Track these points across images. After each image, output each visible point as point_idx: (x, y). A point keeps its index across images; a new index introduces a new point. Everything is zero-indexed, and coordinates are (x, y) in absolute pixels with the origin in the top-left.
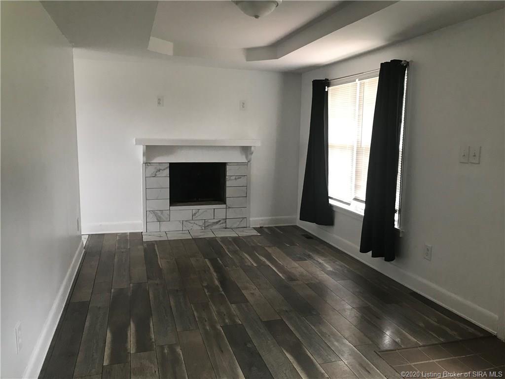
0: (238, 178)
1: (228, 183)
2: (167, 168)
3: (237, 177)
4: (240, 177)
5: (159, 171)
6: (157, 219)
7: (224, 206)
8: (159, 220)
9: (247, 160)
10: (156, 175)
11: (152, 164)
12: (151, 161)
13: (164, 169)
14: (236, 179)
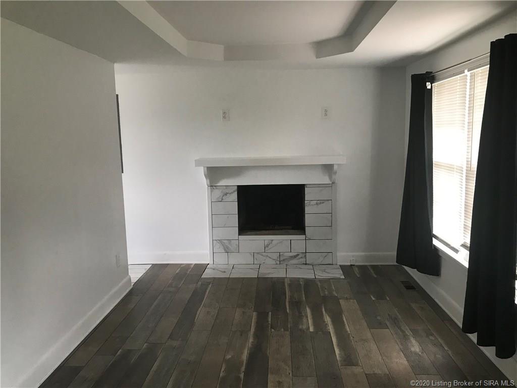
0: (321, 203)
1: (307, 210)
2: (234, 191)
3: (318, 202)
4: (322, 202)
5: (226, 195)
6: (225, 250)
7: (303, 237)
8: (227, 251)
9: (331, 181)
10: (222, 199)
11: (218, 187)
12: (216, 183)
13: (232, 193)
14: (317, 204)
